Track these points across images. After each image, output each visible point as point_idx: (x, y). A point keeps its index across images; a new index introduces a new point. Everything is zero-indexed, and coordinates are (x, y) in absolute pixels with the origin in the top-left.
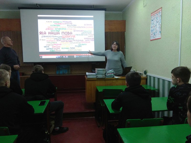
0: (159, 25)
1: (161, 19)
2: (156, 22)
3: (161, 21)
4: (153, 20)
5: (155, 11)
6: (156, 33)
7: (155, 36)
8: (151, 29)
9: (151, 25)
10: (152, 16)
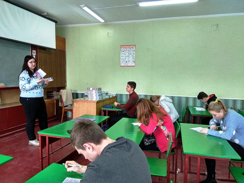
0: (133, 57)
1: (135, 53)
2: (127, 54)
3: (135, 54)
4: (123, 51)
5: (128, 46)
6: (129, 61)
7: (127, 64)
8: (121, 57)
9: (121, 55)
10: (123, 48)
